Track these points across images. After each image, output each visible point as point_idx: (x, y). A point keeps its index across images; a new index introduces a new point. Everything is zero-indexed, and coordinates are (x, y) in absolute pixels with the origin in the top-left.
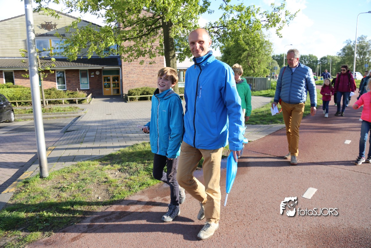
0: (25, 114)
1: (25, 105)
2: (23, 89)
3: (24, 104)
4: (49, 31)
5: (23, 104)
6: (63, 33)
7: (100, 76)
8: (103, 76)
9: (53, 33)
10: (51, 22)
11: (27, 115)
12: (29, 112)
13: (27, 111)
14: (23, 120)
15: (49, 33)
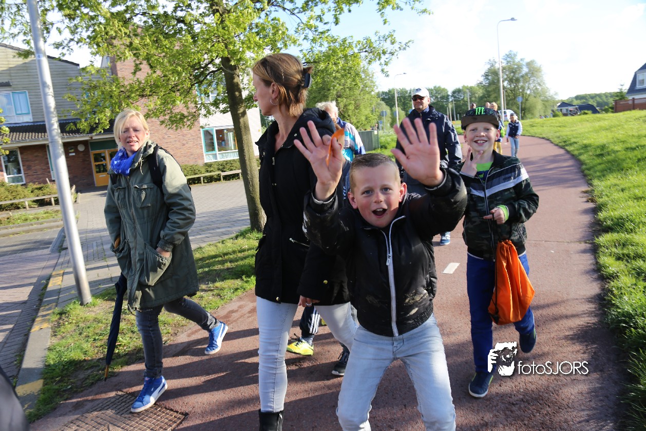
6: (7, 81)
7: (86, 152)
8: (92, 153)
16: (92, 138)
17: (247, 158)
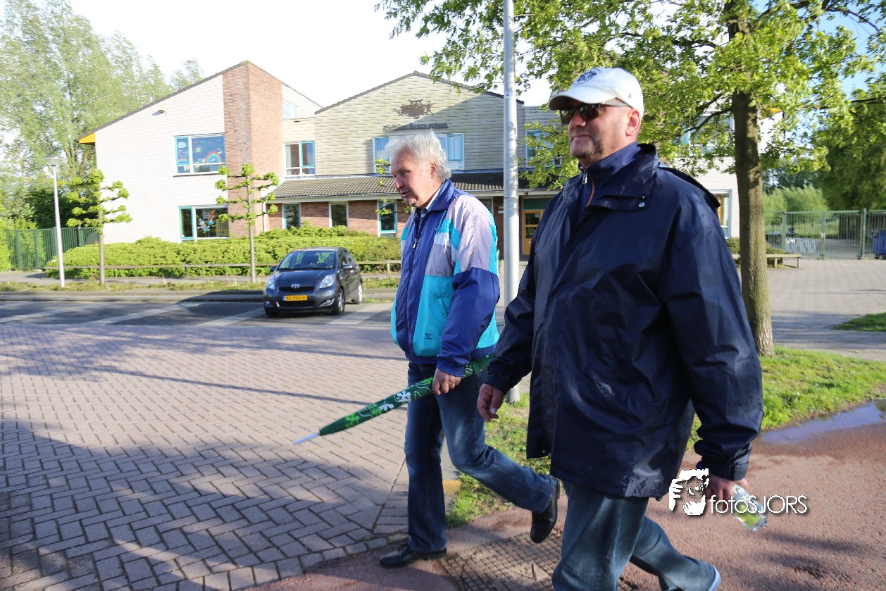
0: (380, 289)
1: (371, 271)
2: (366, 238)
3: (370, 269)
4: (416, 118)
5: (367, 270)
6: (444, 122)
8: (525, 212)
9: (423, 123)
10: (420, 101)
11: (384, 292)
12: (387, 285)
13: (383, 283)
14: (378, 301)
15: (417, 124)
16: (527, 193)
17: (752, 242)
